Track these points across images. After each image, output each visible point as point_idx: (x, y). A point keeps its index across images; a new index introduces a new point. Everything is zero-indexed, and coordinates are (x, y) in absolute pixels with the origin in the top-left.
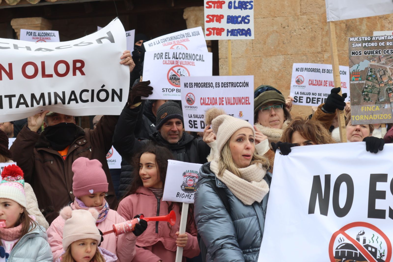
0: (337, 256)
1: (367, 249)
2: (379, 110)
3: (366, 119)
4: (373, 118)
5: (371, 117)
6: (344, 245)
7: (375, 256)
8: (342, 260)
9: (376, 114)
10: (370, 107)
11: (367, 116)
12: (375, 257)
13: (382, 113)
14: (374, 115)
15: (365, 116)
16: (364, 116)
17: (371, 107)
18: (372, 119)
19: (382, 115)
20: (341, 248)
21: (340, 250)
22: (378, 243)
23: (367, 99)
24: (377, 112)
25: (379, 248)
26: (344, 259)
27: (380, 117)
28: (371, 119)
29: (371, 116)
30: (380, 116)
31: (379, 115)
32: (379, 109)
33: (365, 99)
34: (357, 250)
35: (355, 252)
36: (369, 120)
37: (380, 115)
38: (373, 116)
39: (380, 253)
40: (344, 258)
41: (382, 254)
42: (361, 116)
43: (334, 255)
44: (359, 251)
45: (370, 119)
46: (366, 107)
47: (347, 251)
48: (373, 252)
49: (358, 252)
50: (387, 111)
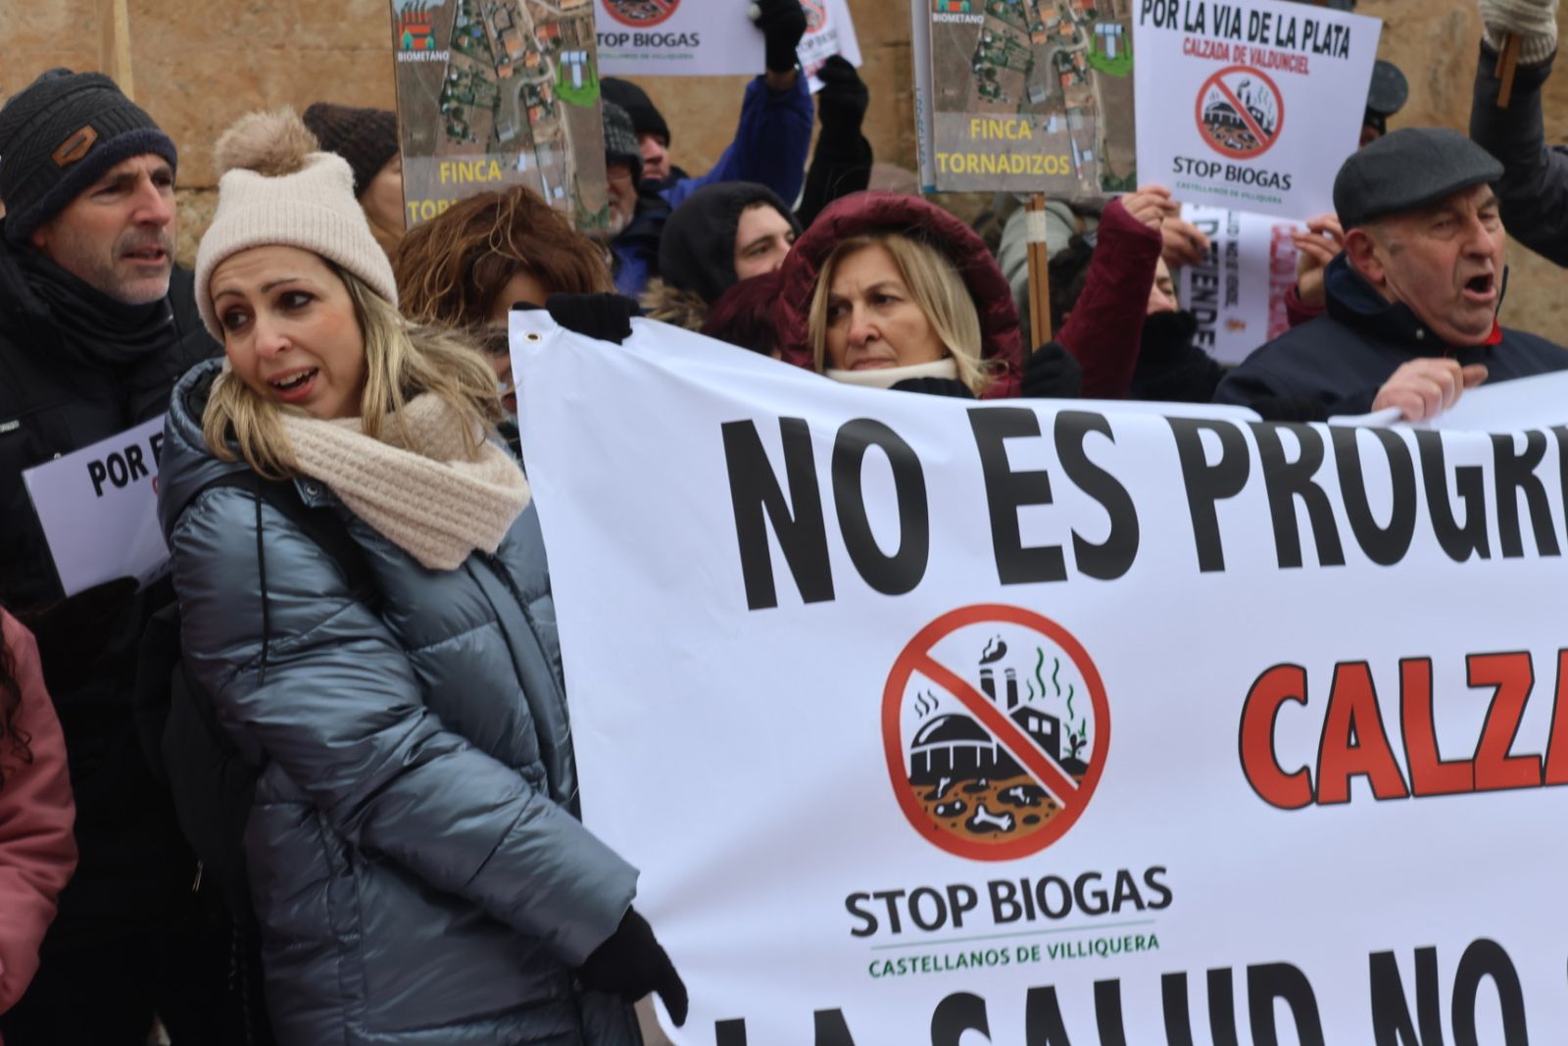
0: (920, 775)
1: (1025, 726)
2: (1030, 137)
3: (986, 168)
4: (1011, 168)
5: (1003, 163)
6: (940, 723)
7: (1054, 750)
8: (938, 785)
9: (1019, 153)
10: (999, 124)
11: (990, 160)
12: (1055, 753)
13: (1039, 151)
14: (1014, 157)
15: (984, 158)
16: (979, 160)
17: (1005, 123)
18: (1008, 171)
19: (1039, 158)
20: (930, 739)
21: (928, 748)
22: (1059, 693)
23: (989, 91)
24: (1023, 146)
25: (1064, 717)
26: (944, 782)
27: (1032, 167)
28: (1004, 172)
29: (1003, 157)
30: (1033, 162)
31: (1028, 158)
32: (1028, 134)
33: (982, 90)
34: (988, 738)
35: (983, 750)
36: (996, 175)
37: (1034, 157)
38: (1009, 160)
39: (1072, 732)
40: (946, 777)
41: (1079, 740)
42: (970, 157)
43: (909, 773)
44: (995, 741)
45: (999, 171)
46: (988, 123)
47: (955, 749)
48: (1046, 736)
49: (993, 746)
50: (1055, 145)
